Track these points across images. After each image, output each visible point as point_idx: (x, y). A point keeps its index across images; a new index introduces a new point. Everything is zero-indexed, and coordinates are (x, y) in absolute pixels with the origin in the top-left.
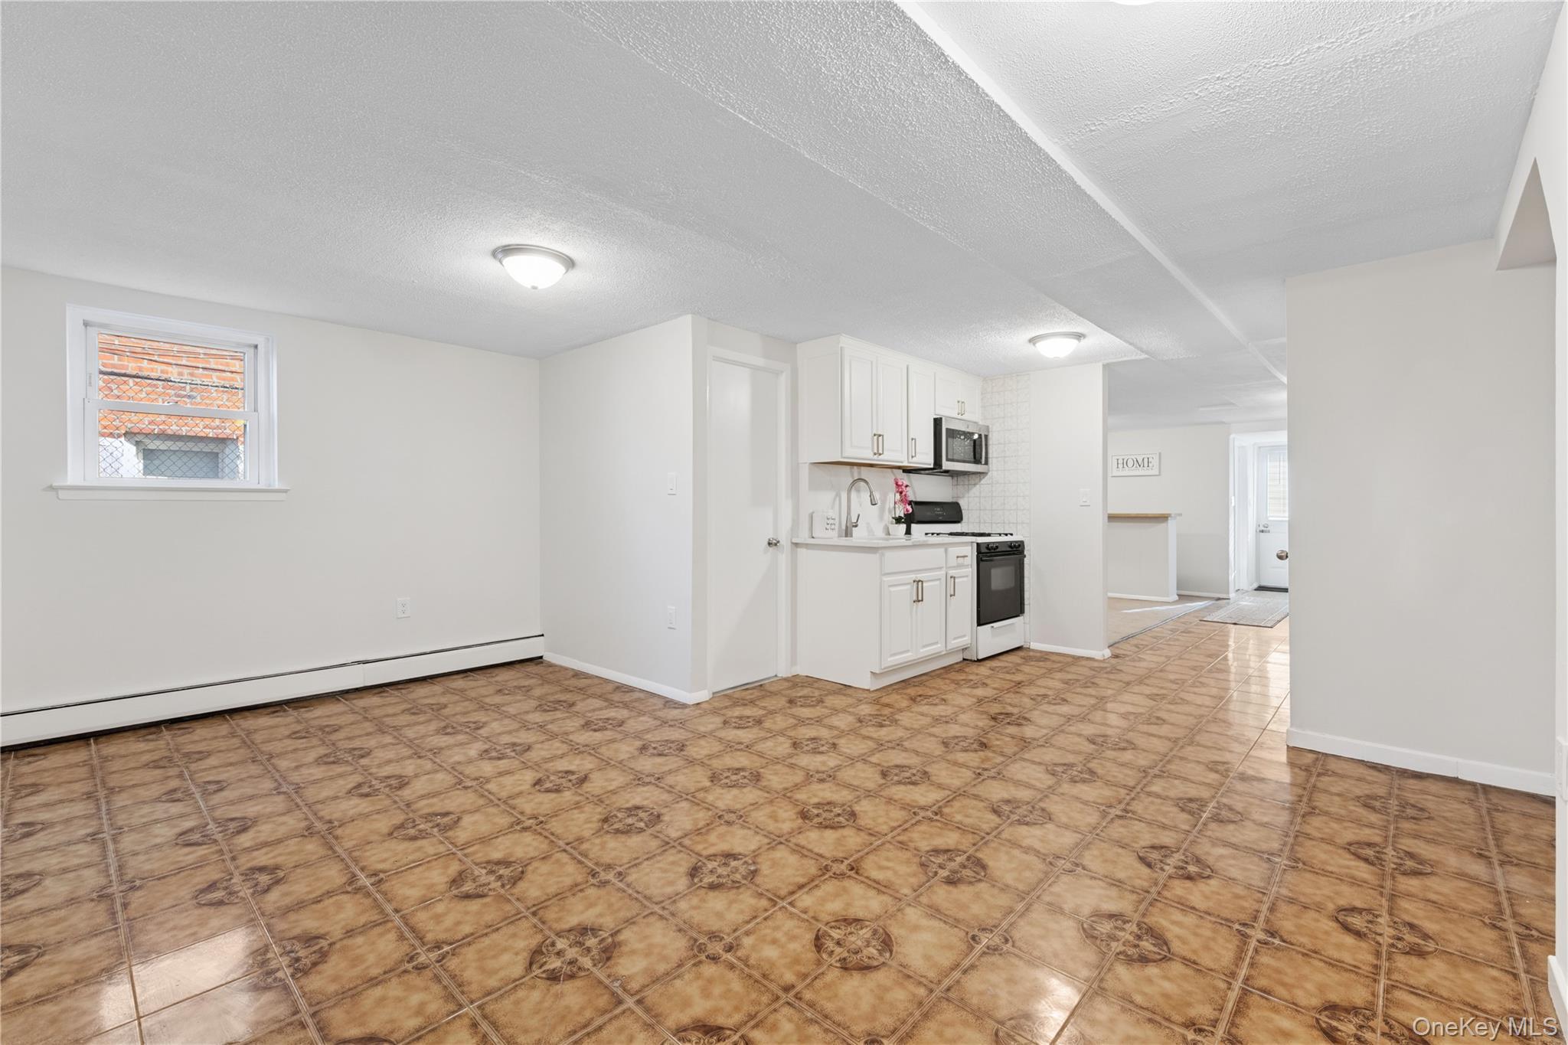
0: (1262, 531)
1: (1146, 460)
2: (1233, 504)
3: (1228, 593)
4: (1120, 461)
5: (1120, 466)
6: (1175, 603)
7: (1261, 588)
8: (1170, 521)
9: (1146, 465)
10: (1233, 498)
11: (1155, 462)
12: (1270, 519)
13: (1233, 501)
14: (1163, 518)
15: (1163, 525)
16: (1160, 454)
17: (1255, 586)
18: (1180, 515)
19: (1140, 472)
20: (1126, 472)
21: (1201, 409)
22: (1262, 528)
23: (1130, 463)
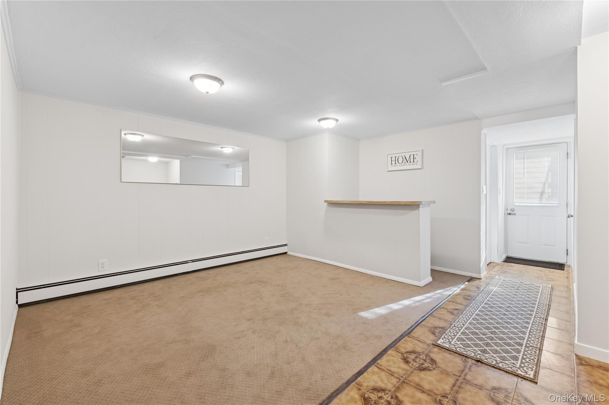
0: (510, 214)
1: (412, 157)
2: (485, 193)
3: (480, 273)
4: (393, 159)
5: (394, 162)
6: (428, 288)
7: (509, 260)
8: (422, 210)
9: (412, 161)
10: (484, 187)
11: (418, 158)
12: (517, 204)
13: (485, 190)
14: (414, 206)
15: (414, 212)
16: (423, 151)
17: (504, 257)
18: (434, 202)
19: (408, 167)
20: (398, 168)
21: (444, 84)
22: (509, 212)
23: (400, 160)
